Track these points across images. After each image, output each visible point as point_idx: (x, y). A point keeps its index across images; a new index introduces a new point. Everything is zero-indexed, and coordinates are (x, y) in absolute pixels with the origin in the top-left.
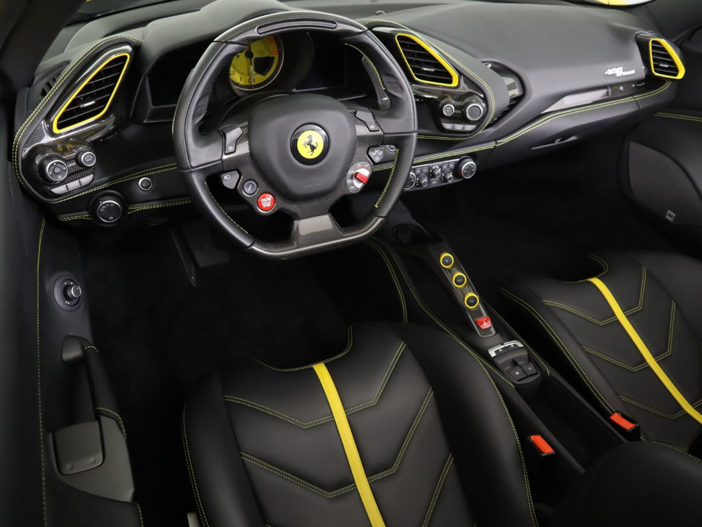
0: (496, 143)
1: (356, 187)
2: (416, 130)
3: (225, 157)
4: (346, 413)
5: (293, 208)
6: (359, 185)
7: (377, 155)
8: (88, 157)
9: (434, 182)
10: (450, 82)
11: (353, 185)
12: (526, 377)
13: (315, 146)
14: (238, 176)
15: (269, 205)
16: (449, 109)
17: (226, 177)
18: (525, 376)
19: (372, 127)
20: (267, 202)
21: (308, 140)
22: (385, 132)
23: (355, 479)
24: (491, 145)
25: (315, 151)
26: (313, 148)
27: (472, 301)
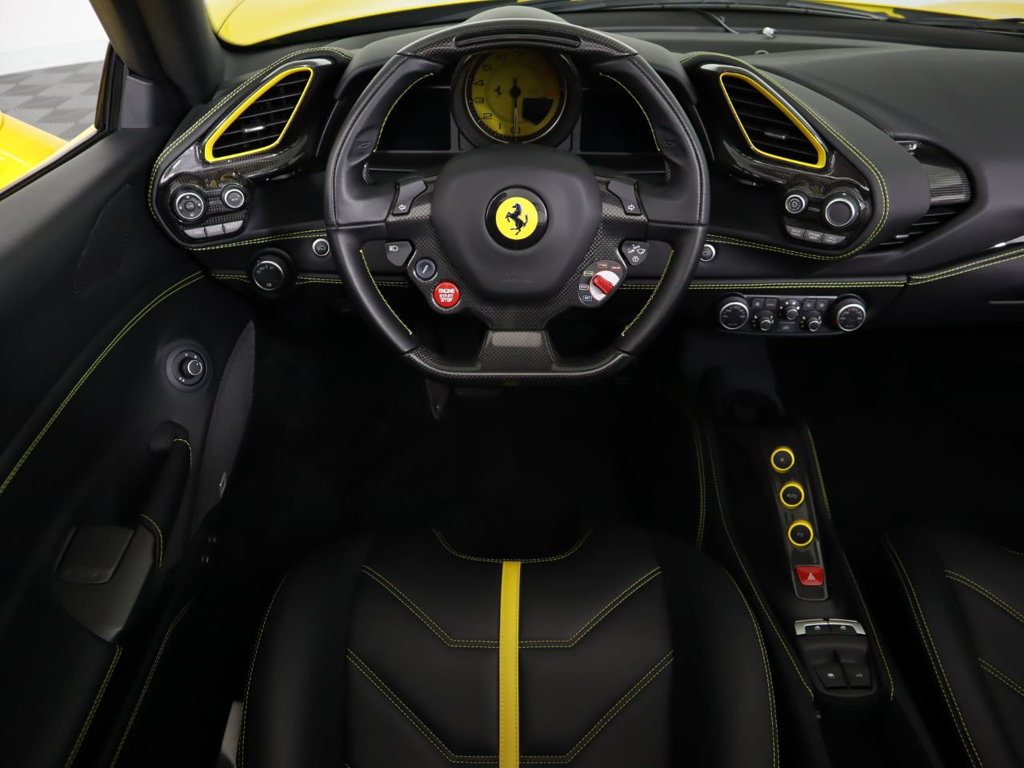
0: (909, 280)
1: (593, 299)
2: (702, 221)
3: (391, 219)
4: (520, 645)
5: (487, 311)
6: (599, 296)
7: (635, 253)
8: (234, 196)
9: (786, 328)
10: (815, 161)
11: (588, 293)
12: (845, 688)
13: (524, 222)
14: (411, 249)
15: (450, 300)
16: (797, 202)
17: (391, 248)
18: (844, 684)
19: (631, 208)
20: (447, 294)
21: (513, 211)
22: (650, 218)
23: (501, 749)
24: (899, 282)
25: (522, 229)
26: (520, 224)
27: (801, 534)
